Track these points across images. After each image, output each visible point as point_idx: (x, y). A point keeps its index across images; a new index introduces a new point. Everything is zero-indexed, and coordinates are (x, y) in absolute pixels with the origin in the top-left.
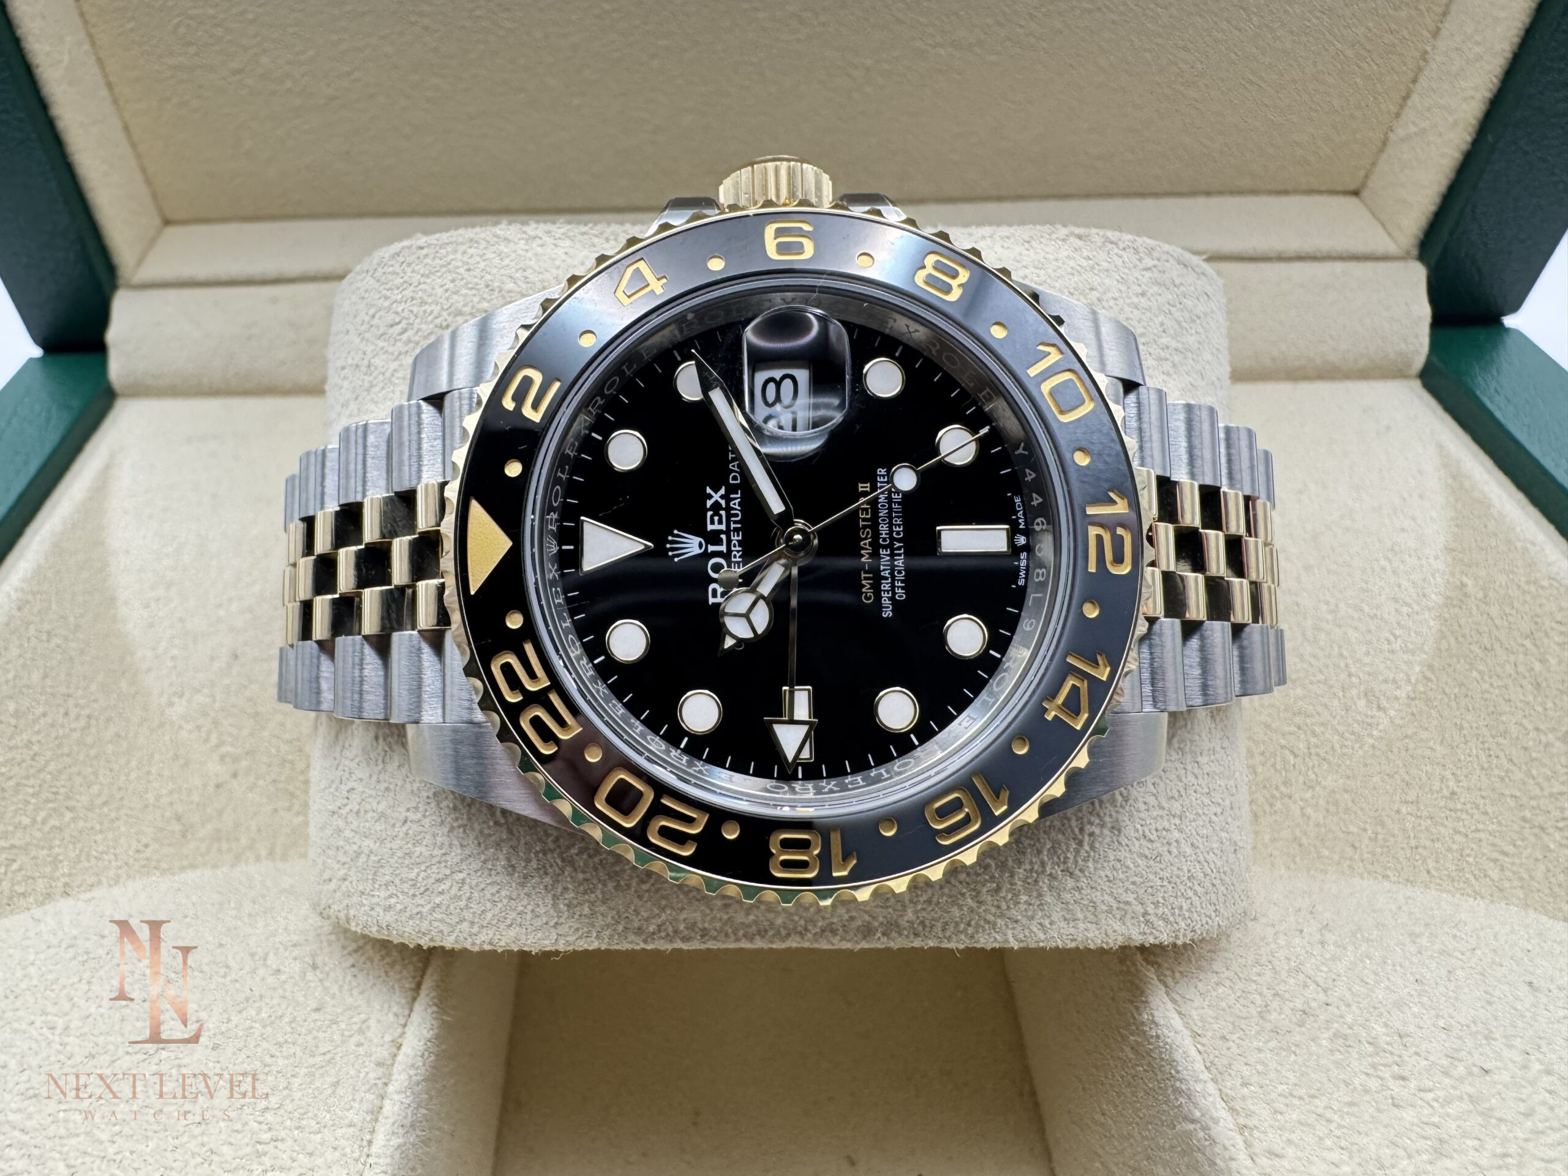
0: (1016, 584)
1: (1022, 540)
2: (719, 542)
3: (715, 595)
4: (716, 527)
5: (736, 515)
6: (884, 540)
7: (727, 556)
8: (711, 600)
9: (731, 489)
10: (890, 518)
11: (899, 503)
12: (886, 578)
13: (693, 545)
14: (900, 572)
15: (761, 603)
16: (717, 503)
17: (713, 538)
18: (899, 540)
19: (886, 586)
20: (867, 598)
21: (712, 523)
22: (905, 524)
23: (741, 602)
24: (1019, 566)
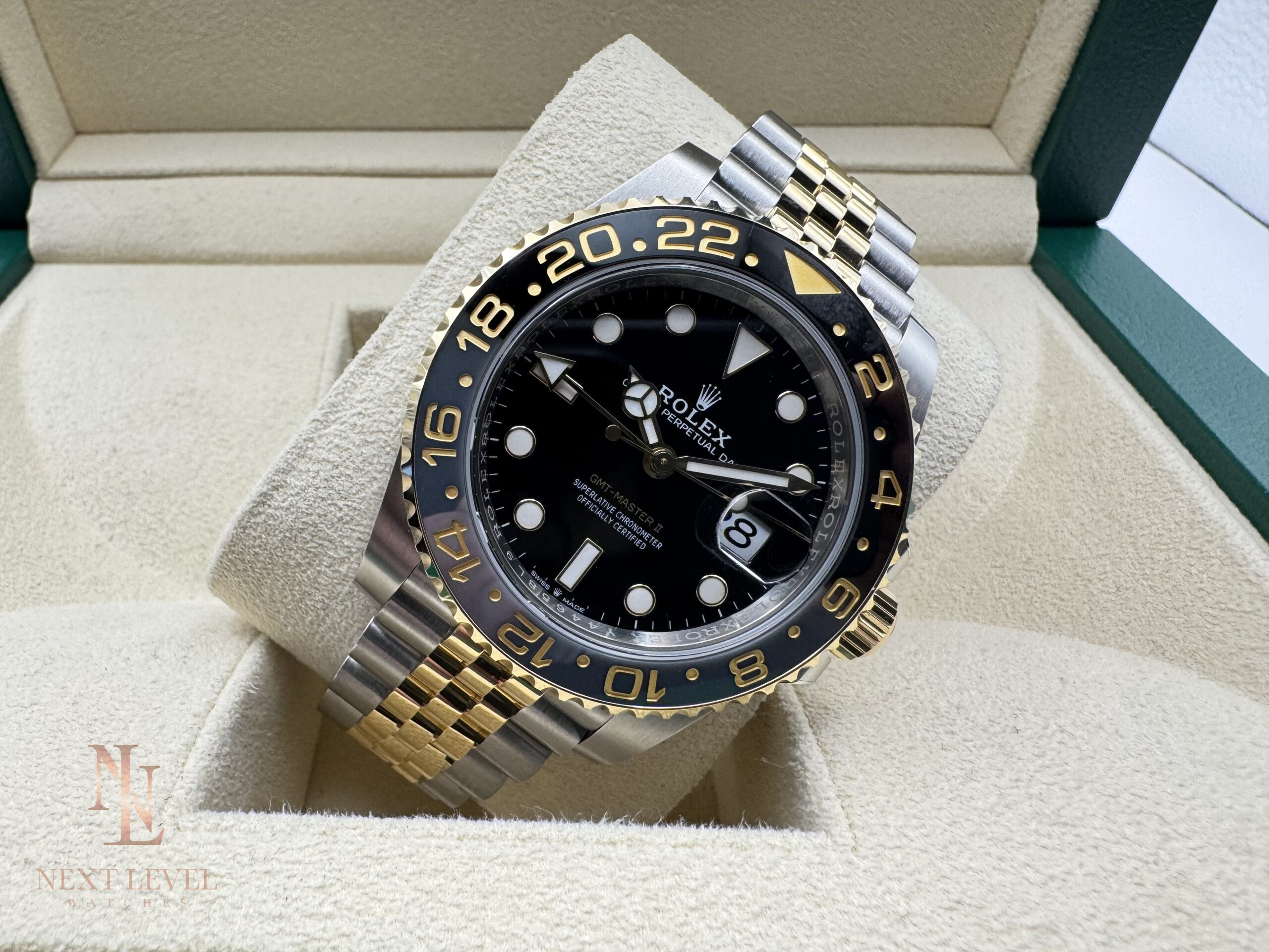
0: (535, 570)
1: (557, 593)
2: (693, 419)
3: (666, 392)
4: (704, 425)
5: (701, 442)
6: (620, 515)
7: (683, 417)
8: (664, 387)
9: (719, 451)
10: (629, 529)
11: (633, 541)
12: (597, 498)
13: (705, 402)
14: (594, 509)
15: (640, 414)
16: (718, 437)
17: (699, 418)
18: (613, 523)
19: (593, 494)
20: (595, 477)
21: (708, 424)
22: (620, 534)
23: (651, 404)
24: (544, 579)
